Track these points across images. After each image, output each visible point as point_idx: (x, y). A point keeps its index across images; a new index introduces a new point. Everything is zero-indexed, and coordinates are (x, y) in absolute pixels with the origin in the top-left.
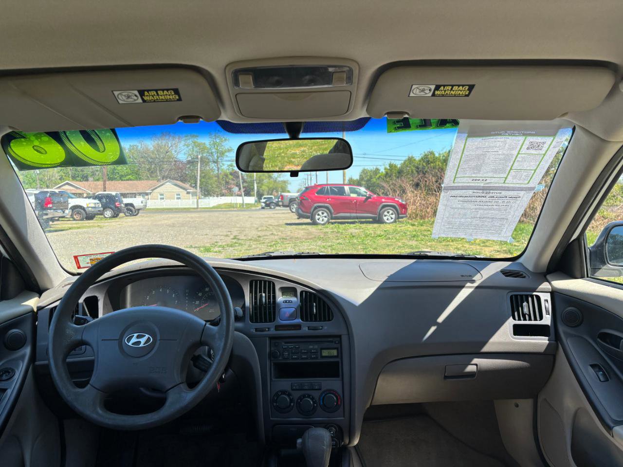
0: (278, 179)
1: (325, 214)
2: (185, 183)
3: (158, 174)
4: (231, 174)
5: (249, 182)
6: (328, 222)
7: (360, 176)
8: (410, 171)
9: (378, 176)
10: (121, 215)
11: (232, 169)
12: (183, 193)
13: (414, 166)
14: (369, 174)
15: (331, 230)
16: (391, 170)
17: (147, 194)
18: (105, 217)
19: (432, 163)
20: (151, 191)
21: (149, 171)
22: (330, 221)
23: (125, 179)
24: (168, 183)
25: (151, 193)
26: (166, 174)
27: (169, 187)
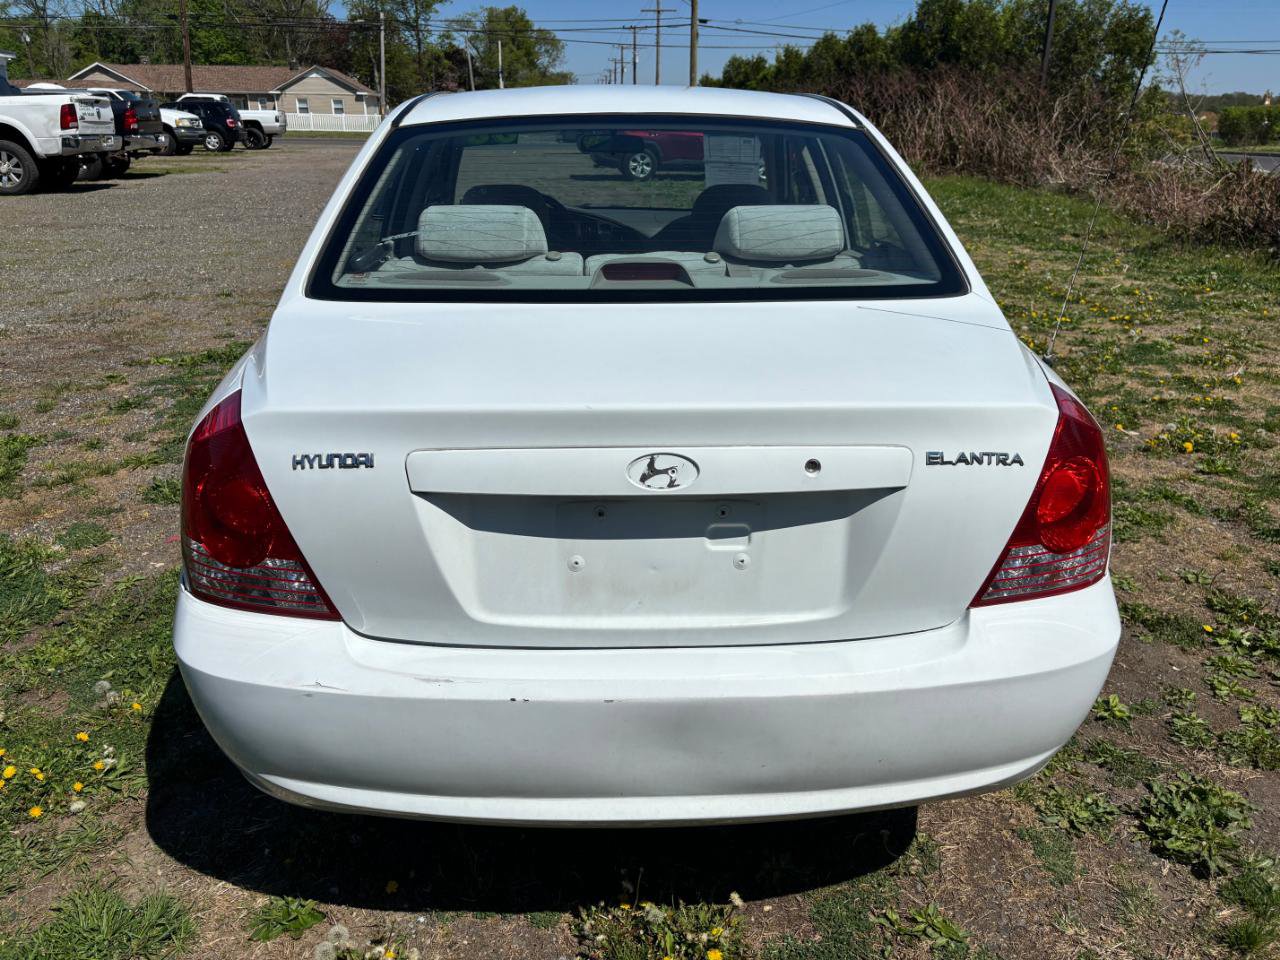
0: (551, 70)
1: (648, 160)
2: (346, 74)
3: (289, 51)
4: (448, 56)
5: (486, 75)
6: (652, 176)
7: (726, 73)
8: (826, 66)
9: (761, 75)
10: (238, 145)
11: (450, 43)
12: (348, 97)
13: (833, 56)
14: (743, 70)
15: (657, 192)
16: (788, 64)
17: (271, 98)
18: (208, 149)
19: (869, 52)
20: (279, 92)
21: (266, 42)
22: (657, 173)
23: (219, 60)
24: (314, 75)
25: (278, 96)
26: (306, 52)
27: (315, 82)
